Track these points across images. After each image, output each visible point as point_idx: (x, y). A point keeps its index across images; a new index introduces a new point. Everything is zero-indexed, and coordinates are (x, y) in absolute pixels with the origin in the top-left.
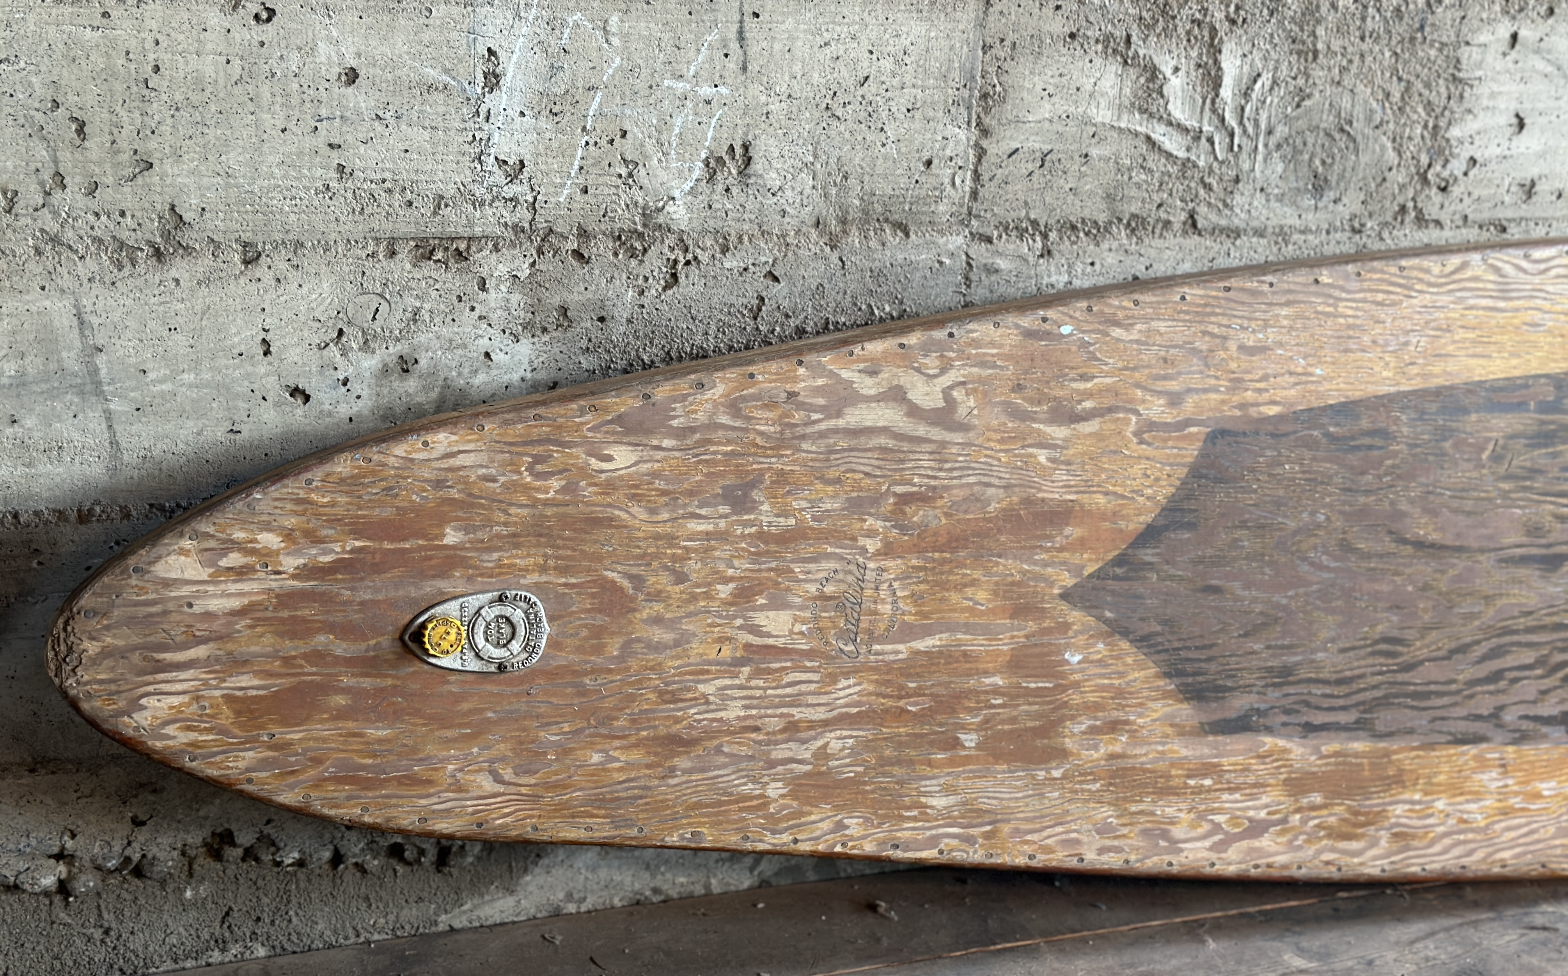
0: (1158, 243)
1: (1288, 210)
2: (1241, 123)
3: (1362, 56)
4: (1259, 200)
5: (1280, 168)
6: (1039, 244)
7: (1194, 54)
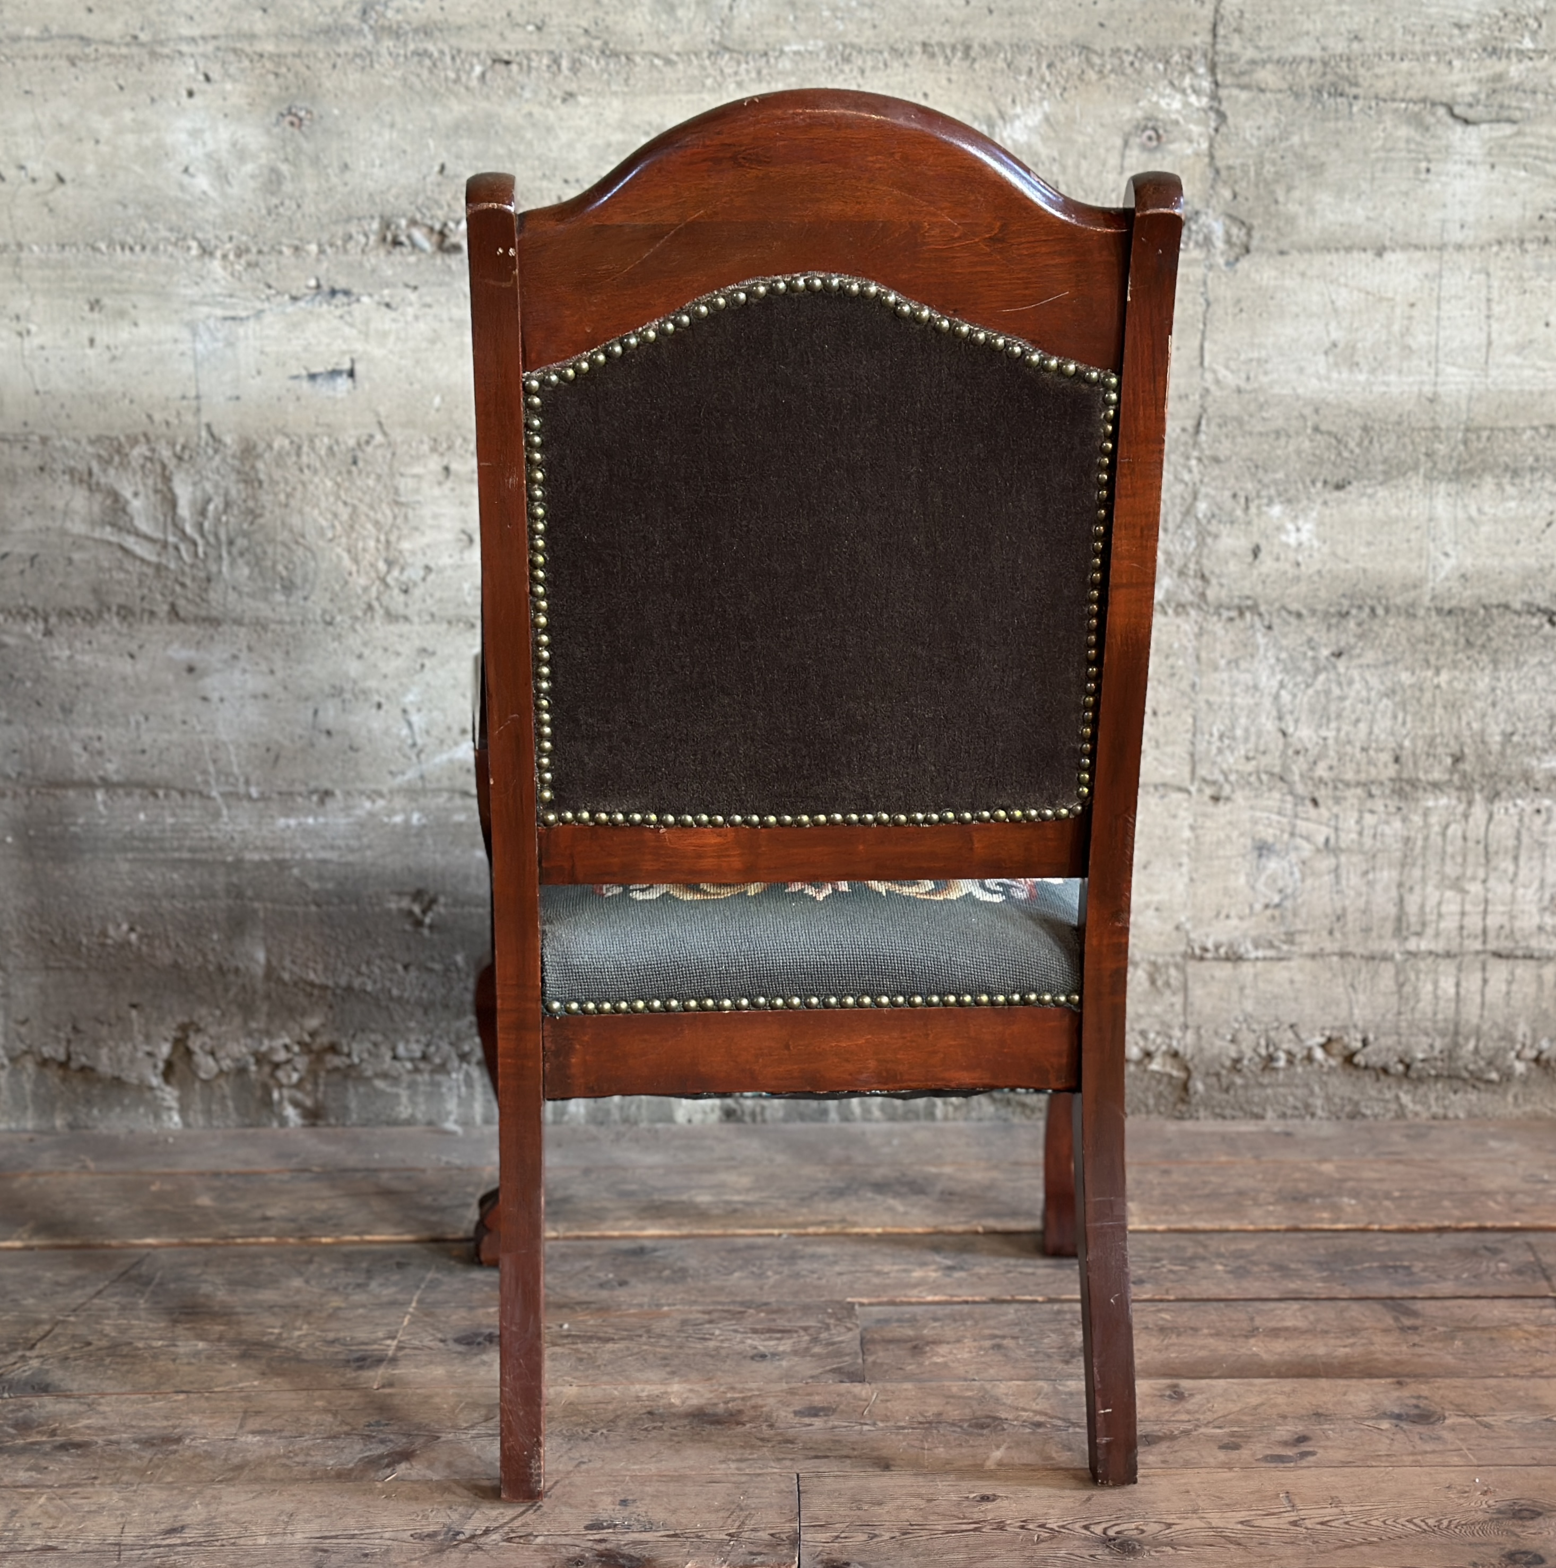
0: (146, 628)
1: (262, 605)
2: (203, 535)
3: (304, 484)
4: (232, 596)
5: (246, 571)
6: (41, 626)
7: (150, 482)
